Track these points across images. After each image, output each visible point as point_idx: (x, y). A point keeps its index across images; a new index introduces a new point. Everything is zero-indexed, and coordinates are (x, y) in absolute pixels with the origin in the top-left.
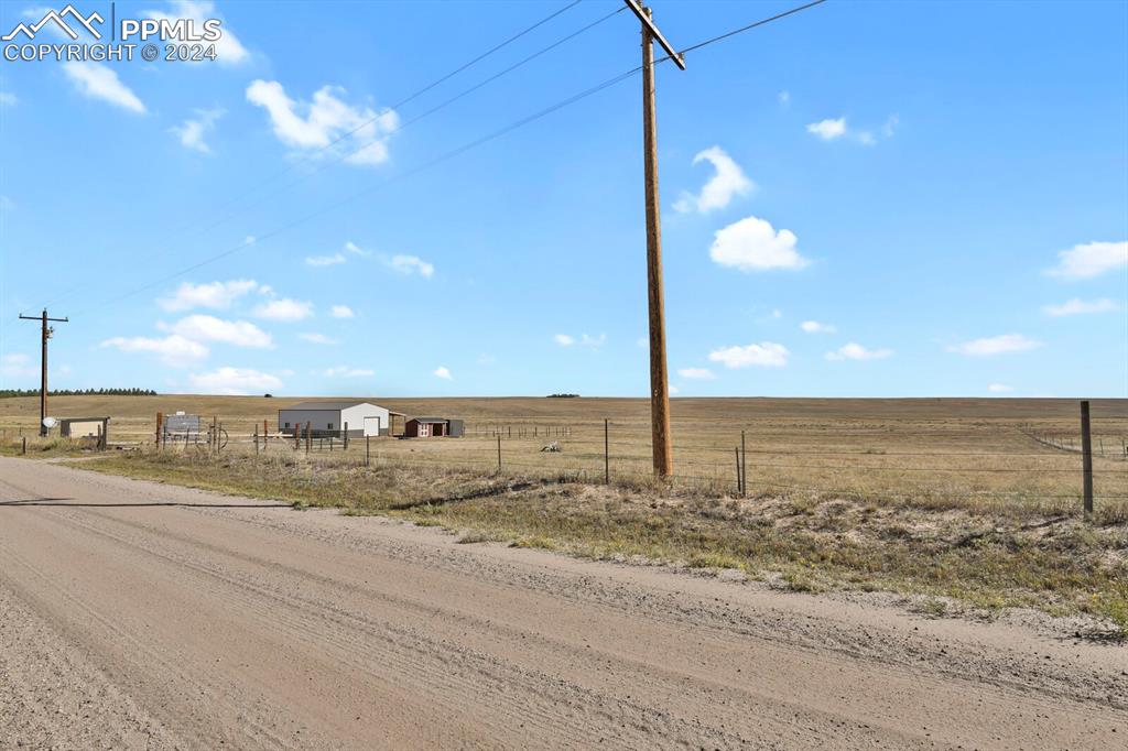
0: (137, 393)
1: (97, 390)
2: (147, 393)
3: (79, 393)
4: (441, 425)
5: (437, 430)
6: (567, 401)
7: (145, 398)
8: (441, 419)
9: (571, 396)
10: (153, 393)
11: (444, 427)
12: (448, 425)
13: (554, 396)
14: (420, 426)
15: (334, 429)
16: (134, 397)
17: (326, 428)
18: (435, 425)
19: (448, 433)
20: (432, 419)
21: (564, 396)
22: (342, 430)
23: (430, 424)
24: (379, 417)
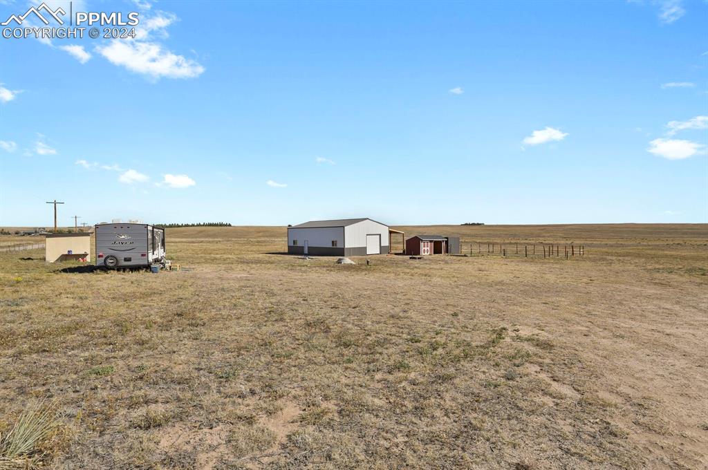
0: (221, 225)
1: (202, 224)
2: (226, 225)
3: (193, 225)
4: (440, 242)
5: (437, 249)
6: (477, 227)
7: (225, 227)
8: (440, 237)
9: (478, 224)
10: (230, 225)
11: (444, 244)
12: (447, 242)
13: (466, 224)
14: (422, 244)
15: (339, 246)
16: (220, 227)
17: (330, 245)
18: (435, 242)
19: (447, 251)
20: (433, 237)
21: (473, 224)
22: (346, 247)
23: (431, 241)
24: (380, 235)
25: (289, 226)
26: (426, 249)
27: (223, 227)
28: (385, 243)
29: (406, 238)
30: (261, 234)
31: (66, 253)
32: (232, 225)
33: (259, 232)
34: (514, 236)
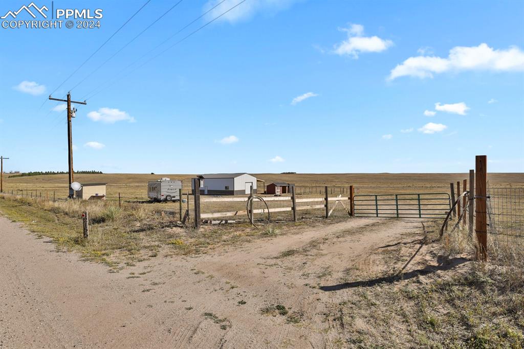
0: (94, 173)
2: (98, 173)
4: (285, 187)
5: (284, 190)
6: (290, 175)
7: (98, 175)
8: (285, 183)
9: (292, 173)
10: (101, 173)
11: (287, 188)
12: (289, 187)
13: (284, 173)
14: (276, 188)
15: (230, 189)
17: (224, 189)
18: (283, 186)
19: (289, 192)
20: (281, 183)
21: (289, 173)
22: (235, 189)
23: (281, 186)
24: (252, 183)
25: (152, 174)
26: (278, 190)
27: (95, 175)
28: (255, 187)
29: (266, 185)
30: (131, 180)
31: (95, 195)
32: (103, 172)
33: (129, 178)
34: (317, 181)
